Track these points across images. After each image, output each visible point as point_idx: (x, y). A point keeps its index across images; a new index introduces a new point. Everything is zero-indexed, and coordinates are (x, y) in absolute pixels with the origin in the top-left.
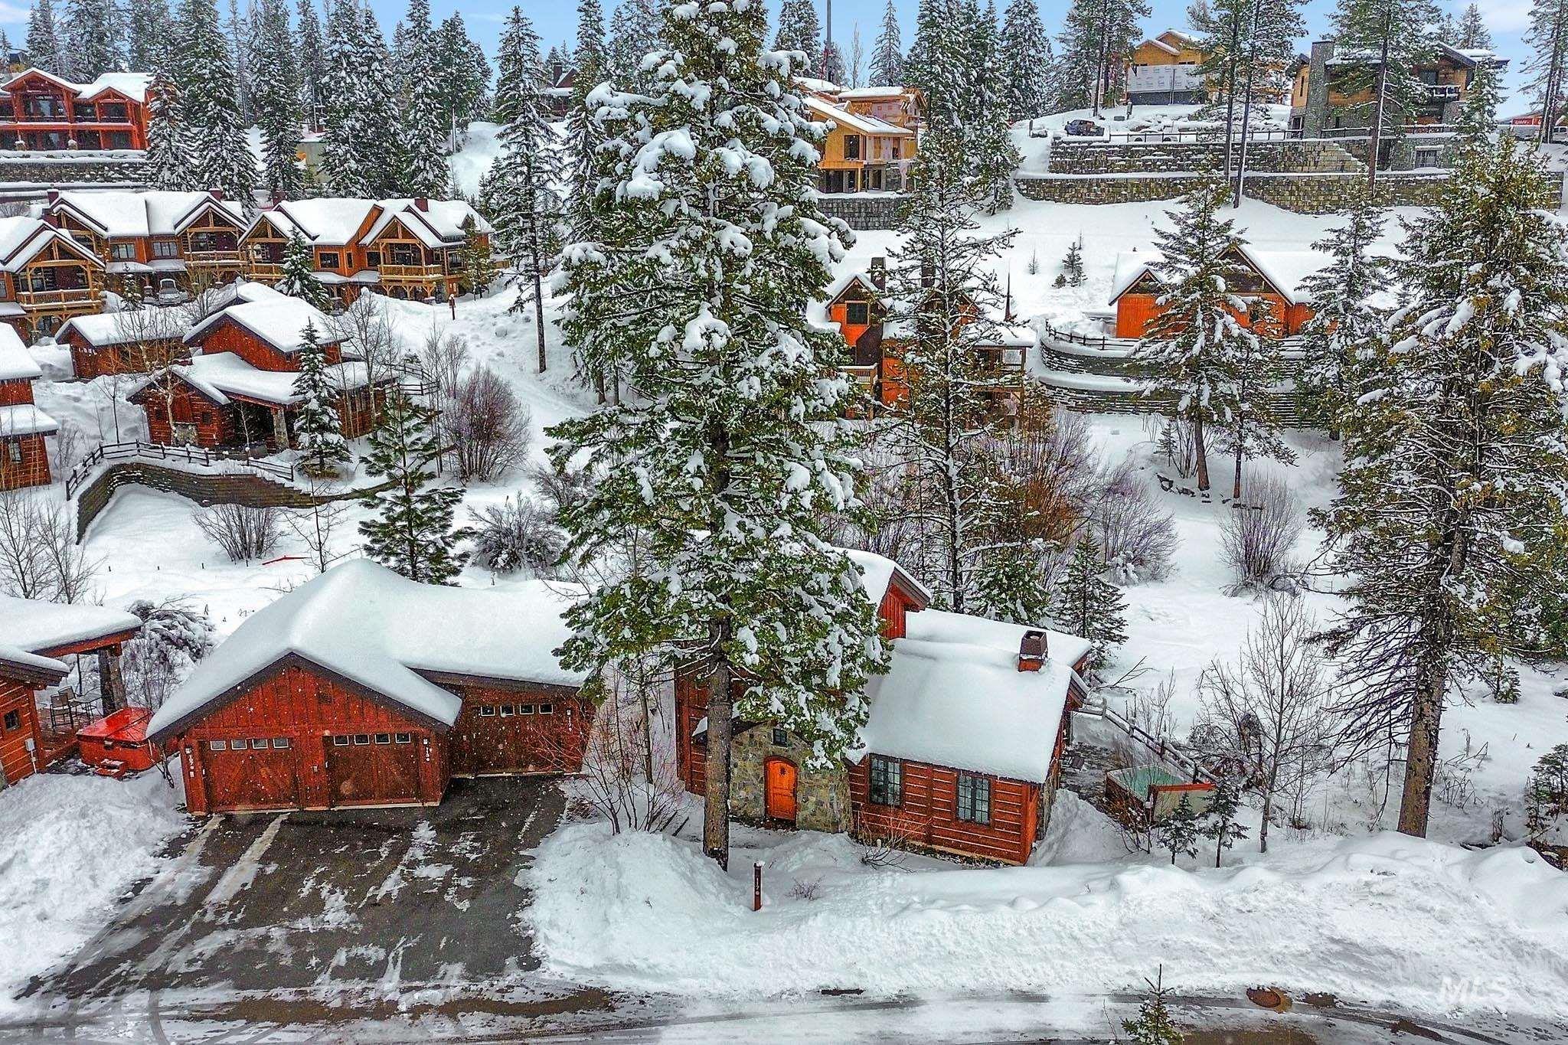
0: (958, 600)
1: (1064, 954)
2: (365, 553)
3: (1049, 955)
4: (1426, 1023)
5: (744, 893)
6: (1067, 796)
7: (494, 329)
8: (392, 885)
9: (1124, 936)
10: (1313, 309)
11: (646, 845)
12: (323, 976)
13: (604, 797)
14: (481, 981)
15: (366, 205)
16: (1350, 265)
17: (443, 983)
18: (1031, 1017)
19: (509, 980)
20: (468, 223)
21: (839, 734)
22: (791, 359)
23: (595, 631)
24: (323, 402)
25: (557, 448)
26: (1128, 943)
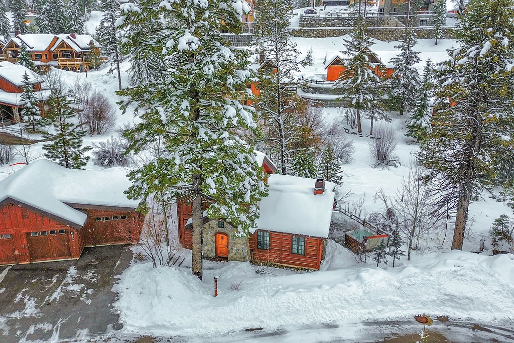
0: (284, 170)
1: (343, 307)
2: (45, 157)
3: (337, 308)
4: (485, 325)
5: (210, 289)
6: (332, 242)
7: (102, 81)
8: (57, 295)
9: (365, 298)
10: (395, 69)
11: (168, 272)
12: (22, 339)
13: (149, 252)
14: (96, 336)
15: (51, 36)
16: (407, 53)
17: (79, 339)
18: (332, 335)
19: (109, 335)
20: (91, 43)
21: (248, 222)
22: (227, 57)
23: (142, 183)
24: (32, 104)
25: (122, 102)
26: (367, 301)
